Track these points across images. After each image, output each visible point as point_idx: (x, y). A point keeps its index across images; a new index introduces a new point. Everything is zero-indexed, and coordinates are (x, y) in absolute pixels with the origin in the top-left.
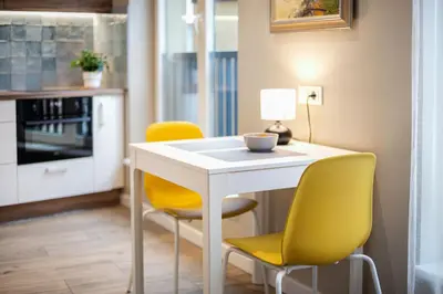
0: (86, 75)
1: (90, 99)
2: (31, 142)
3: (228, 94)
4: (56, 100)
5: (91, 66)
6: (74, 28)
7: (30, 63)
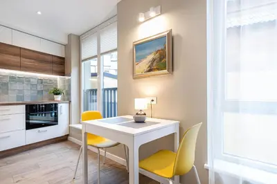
0: (55, 96)
1: (56, 105)
2: (32, 120)
3: (111, 103)
4: (42, 105)
5: (57, 93)
6: (50, 80)
7: (32, 92)
